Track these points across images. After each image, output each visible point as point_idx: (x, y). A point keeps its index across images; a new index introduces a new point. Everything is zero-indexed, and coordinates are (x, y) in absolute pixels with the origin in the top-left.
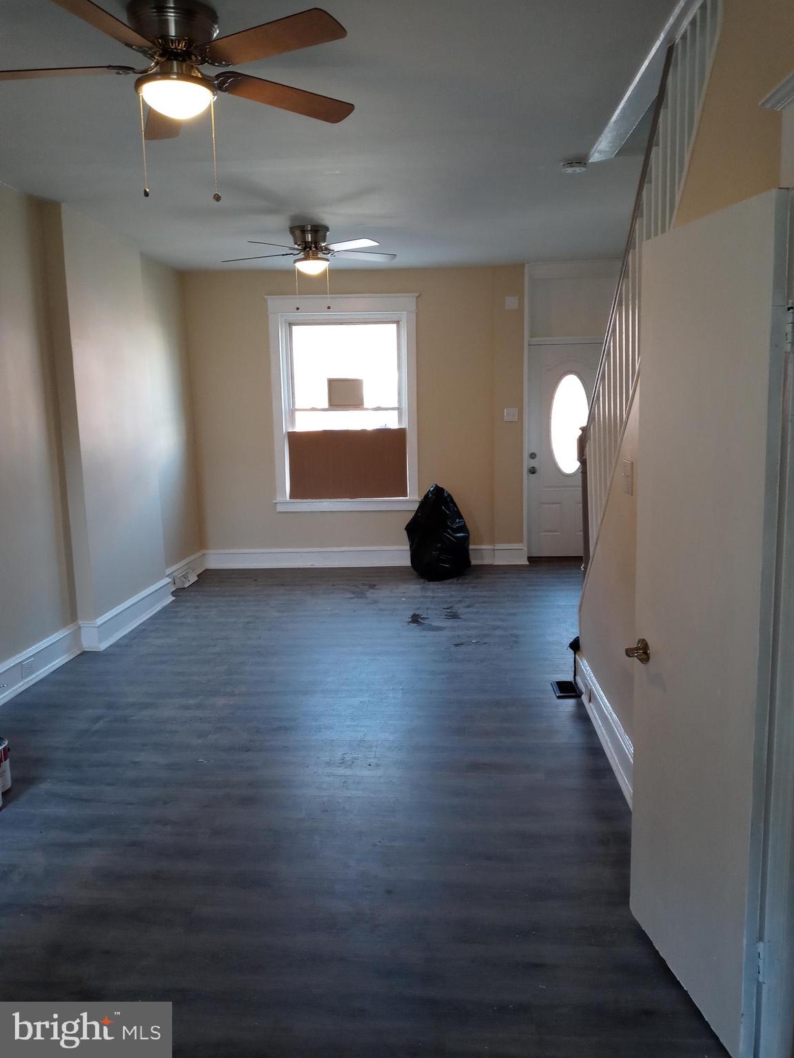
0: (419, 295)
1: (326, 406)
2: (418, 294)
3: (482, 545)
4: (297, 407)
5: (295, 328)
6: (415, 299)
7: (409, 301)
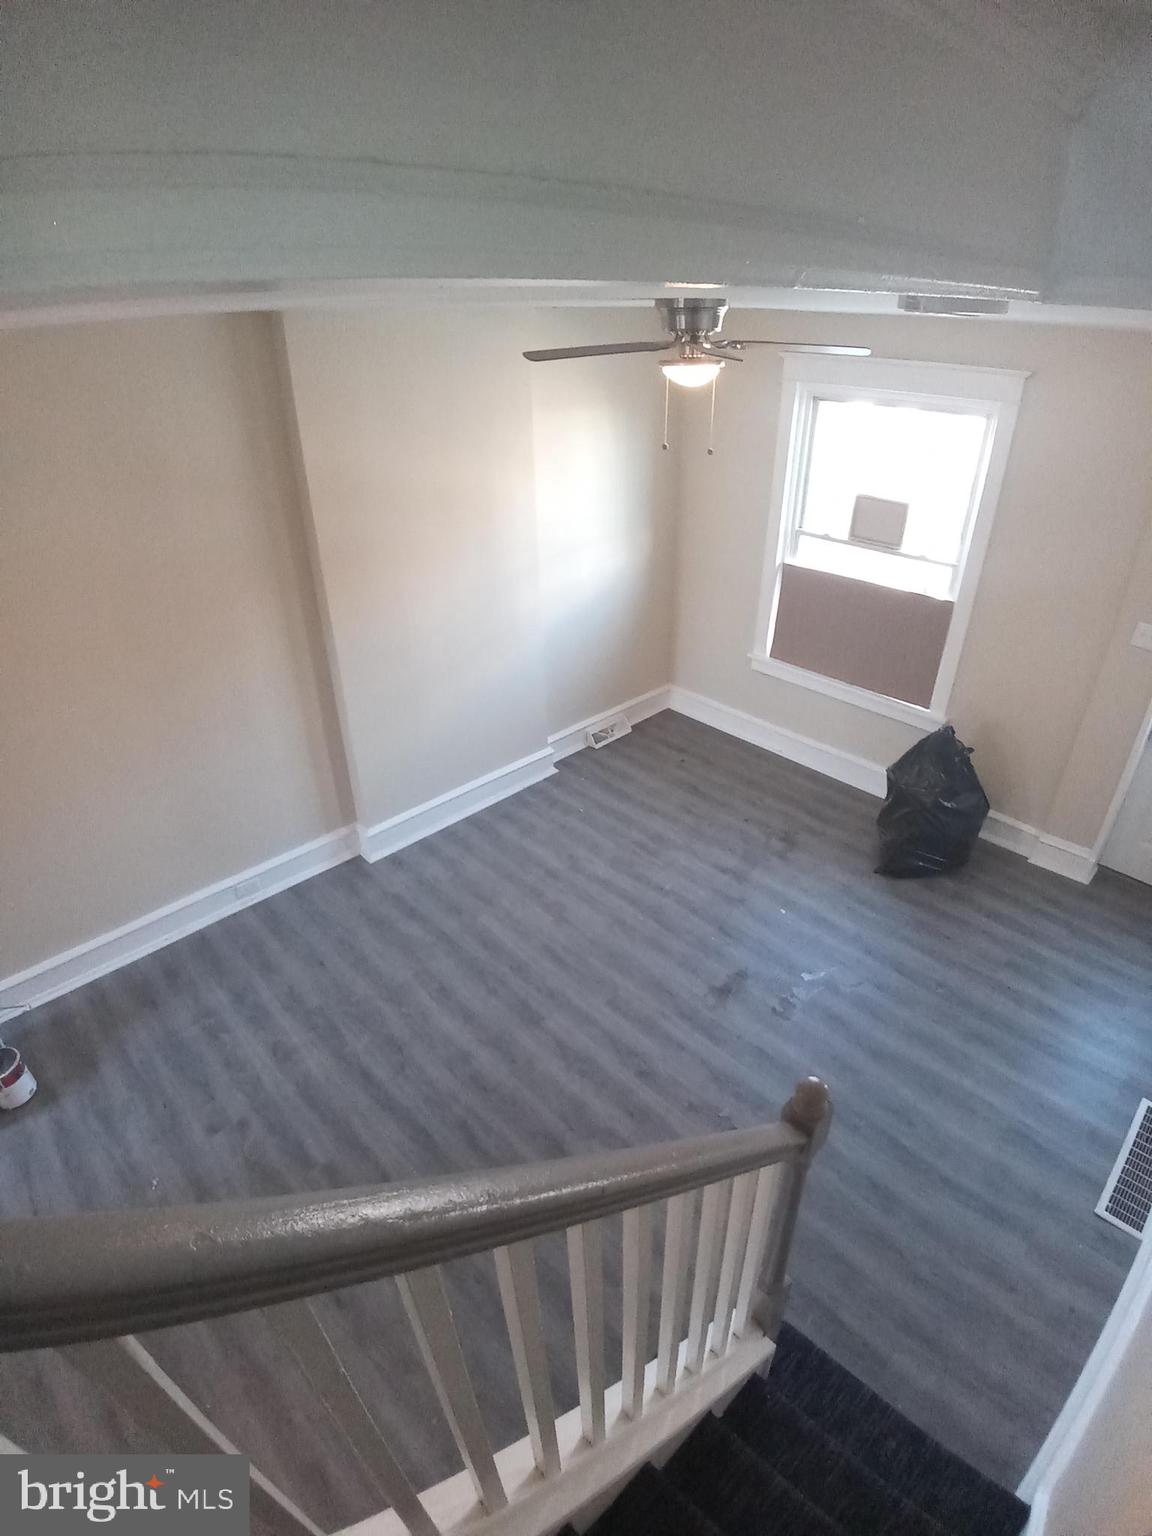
0: (1031, 376)
1: (845, 536)
2: (1029, 373)
3: (1025, 823)
4: (804, 529)
5: (822, 404)
6: (1022, 381)
7: (1011, 383)
